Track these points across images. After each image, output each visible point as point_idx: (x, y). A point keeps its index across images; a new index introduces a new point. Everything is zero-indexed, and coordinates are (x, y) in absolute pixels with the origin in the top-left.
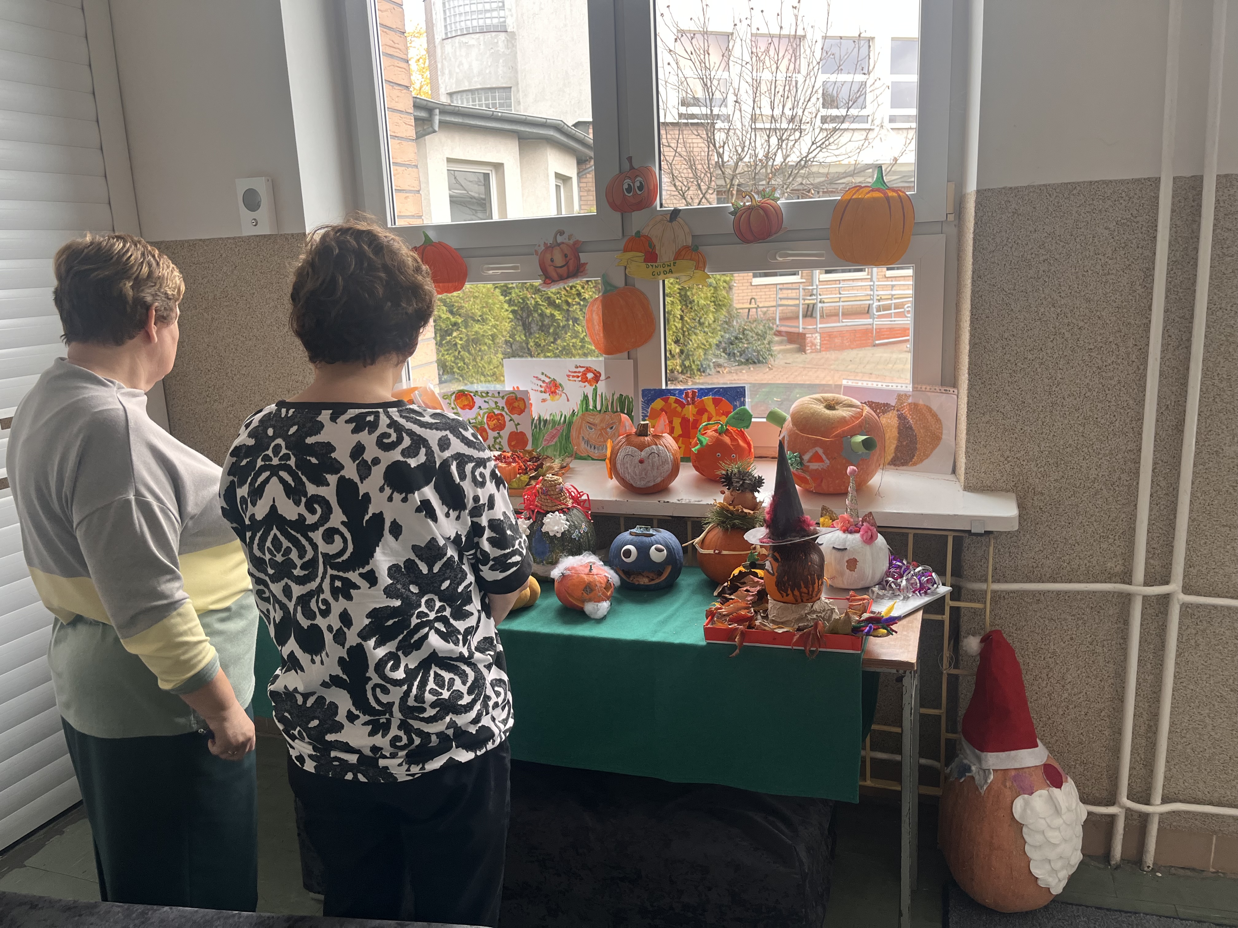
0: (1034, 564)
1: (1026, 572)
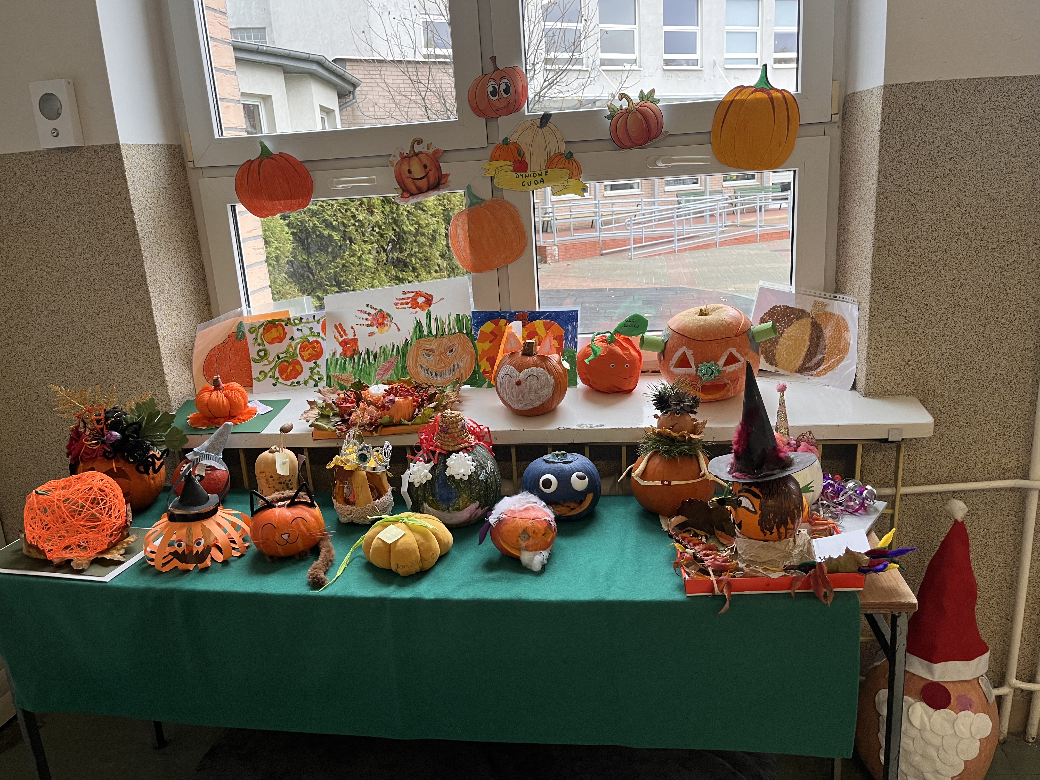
0: (932, 465)
1: (923, 474)
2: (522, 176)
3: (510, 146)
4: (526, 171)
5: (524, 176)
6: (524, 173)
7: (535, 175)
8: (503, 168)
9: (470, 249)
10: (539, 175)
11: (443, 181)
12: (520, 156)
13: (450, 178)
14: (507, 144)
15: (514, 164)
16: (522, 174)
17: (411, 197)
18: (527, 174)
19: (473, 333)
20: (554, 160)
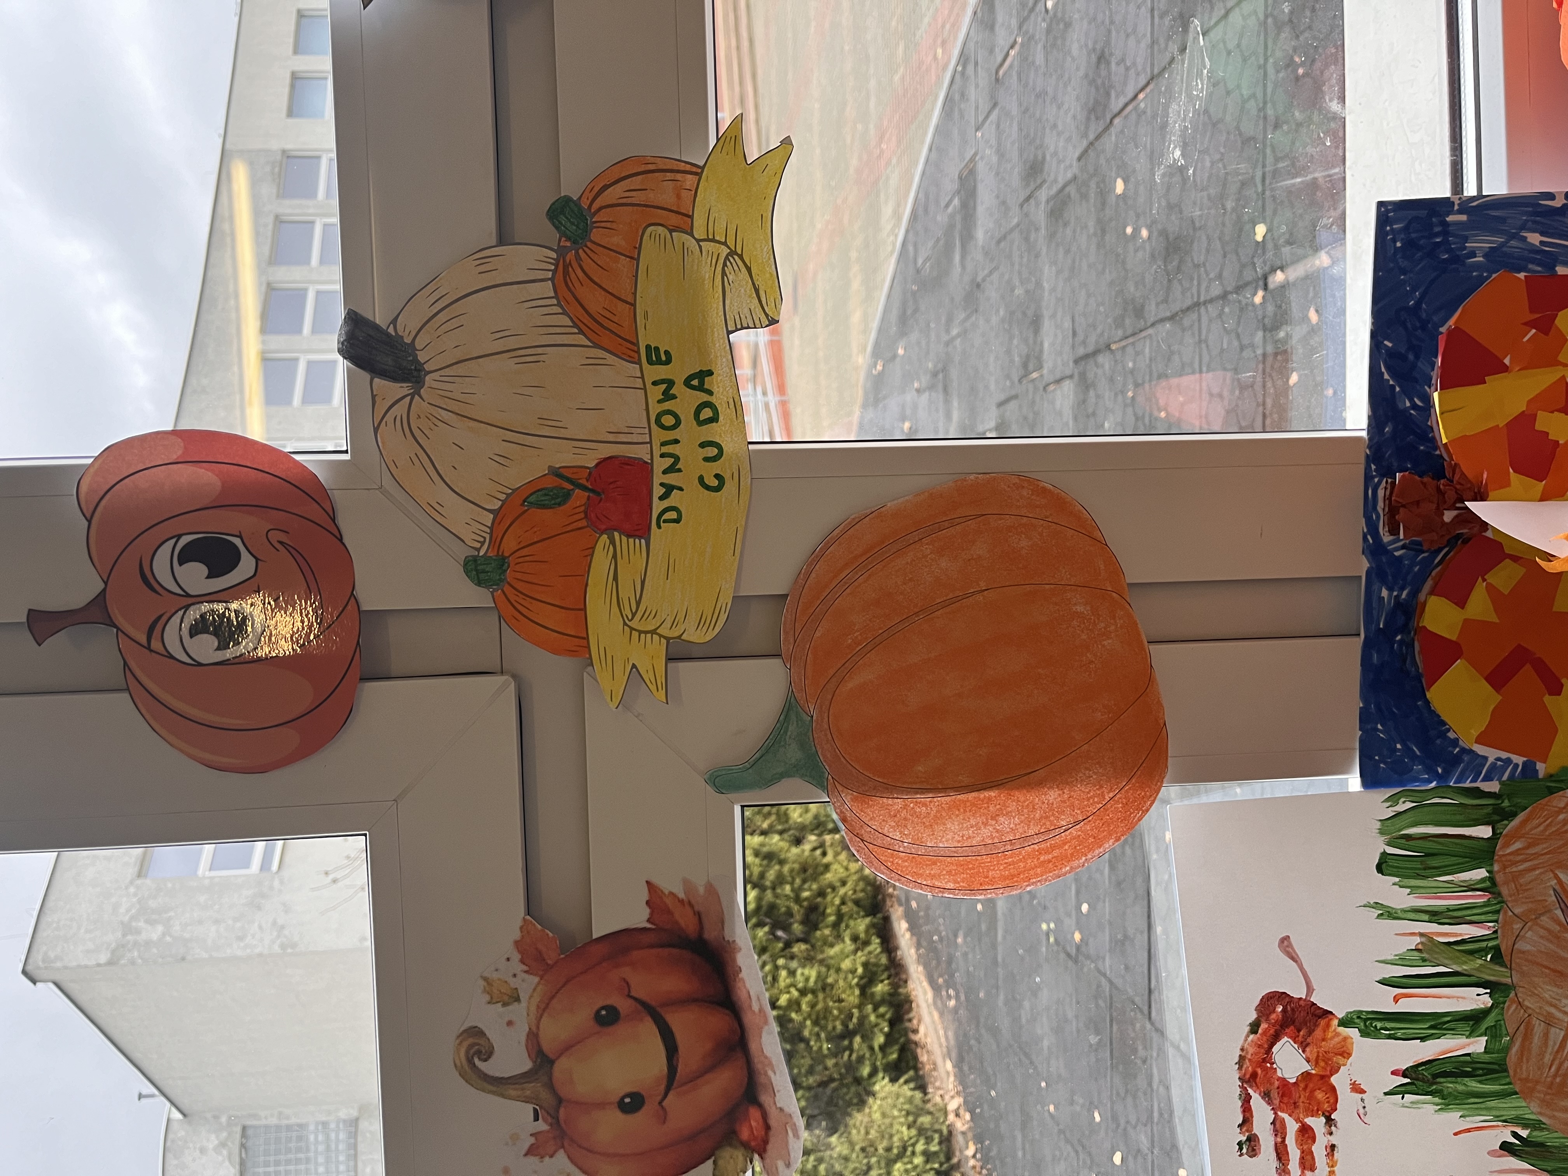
2: (669, 489)
3: (509, 544)
4: (644, 469)
5: (671, 479)
6: (658, 478)
7: (669, 420)
8: (627, 592)
9: (1040, 784)
10: (668, 396)
11: (686, 921)
12: (567, 495)
13: (672, 885)
14: (502, 562)
15: (608, 530)
16: (658, 491)
17: (764, 1099)
18: (660, 464)
19: (1493, 787)
20: (593, 308)
